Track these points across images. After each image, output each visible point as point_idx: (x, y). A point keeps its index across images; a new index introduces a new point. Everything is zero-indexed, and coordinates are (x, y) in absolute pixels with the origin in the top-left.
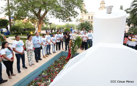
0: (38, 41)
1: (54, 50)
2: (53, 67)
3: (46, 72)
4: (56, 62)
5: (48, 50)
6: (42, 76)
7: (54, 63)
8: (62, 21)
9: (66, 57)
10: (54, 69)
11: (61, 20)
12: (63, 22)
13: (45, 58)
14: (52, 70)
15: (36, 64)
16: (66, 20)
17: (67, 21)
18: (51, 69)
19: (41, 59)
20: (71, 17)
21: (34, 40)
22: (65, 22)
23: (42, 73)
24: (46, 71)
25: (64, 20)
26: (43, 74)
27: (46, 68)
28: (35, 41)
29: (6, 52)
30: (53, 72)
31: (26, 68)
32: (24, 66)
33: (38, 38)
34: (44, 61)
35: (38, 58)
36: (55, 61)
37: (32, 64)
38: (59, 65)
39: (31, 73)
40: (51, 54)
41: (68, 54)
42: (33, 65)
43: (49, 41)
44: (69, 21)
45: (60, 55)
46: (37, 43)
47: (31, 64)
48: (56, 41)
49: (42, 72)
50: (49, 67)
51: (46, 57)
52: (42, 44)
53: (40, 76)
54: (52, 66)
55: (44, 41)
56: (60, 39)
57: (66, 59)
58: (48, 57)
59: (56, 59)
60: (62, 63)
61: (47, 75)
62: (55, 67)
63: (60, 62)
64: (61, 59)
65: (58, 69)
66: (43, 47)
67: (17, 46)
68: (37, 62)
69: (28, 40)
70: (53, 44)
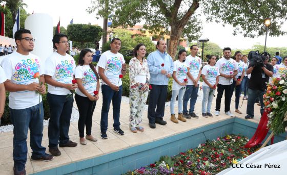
0: (163, 65)
1: (208, 109)
2: (195, 155)
3: (173, 164)
4: (207, 144)
5: (189, 102)
6: (159, 170)
7: (200, 146)
8: (245, 32)
9: (245, 140)
10: (200, 163)
11: (241, 29)
12: (245, 35)
13: (177, 123)
14: (190, 163)
15: (148, 130)
16: (258, 31)
17: (260, 34)
18: (189, 160)
19: (164, 123)
20: (278, 21)
21: (152, 62)
22: (253, 36)
23: (161, 161)
24: (173, 159)
25: (250, 30)
26: (163, 164)
27: (173, 151)
28: (154, 65)
29: (85, 74)
30: (193, 170)
31: (121, 133)
32: (117, 126)
33: (163, 57)
34: (170, 129)
35: (156, 118)
36: (207, 141)
37: (138, 126)
38: (216, 156)
39: (130, 148)
40: (197, 117)
41: (255, 130)
42: (138, 132)
43: (195, 74)
44: (271, 34)
45: (223, 129)
46: (159, 70)
47: (135, 126)
48: (217, 79)
49: (161, 159)
50: (182, 153)
51: (179, 121)
52: (173, 77)
53: (152, 166)
54: (193, 152)
55: (180, 69)
56: (234, 77)
57: (247, 147)
58: (185, 121)
59: (209, 135)
60: (228, 154)
61: (174, 170)
62: (204, 158)
63: (223, 148)
64: (226, 141)
65: (212, 165)
66: (176, 88)
67: (110, 65)
68: (153, 127)
69: (135, 58)
70: (207, 85)
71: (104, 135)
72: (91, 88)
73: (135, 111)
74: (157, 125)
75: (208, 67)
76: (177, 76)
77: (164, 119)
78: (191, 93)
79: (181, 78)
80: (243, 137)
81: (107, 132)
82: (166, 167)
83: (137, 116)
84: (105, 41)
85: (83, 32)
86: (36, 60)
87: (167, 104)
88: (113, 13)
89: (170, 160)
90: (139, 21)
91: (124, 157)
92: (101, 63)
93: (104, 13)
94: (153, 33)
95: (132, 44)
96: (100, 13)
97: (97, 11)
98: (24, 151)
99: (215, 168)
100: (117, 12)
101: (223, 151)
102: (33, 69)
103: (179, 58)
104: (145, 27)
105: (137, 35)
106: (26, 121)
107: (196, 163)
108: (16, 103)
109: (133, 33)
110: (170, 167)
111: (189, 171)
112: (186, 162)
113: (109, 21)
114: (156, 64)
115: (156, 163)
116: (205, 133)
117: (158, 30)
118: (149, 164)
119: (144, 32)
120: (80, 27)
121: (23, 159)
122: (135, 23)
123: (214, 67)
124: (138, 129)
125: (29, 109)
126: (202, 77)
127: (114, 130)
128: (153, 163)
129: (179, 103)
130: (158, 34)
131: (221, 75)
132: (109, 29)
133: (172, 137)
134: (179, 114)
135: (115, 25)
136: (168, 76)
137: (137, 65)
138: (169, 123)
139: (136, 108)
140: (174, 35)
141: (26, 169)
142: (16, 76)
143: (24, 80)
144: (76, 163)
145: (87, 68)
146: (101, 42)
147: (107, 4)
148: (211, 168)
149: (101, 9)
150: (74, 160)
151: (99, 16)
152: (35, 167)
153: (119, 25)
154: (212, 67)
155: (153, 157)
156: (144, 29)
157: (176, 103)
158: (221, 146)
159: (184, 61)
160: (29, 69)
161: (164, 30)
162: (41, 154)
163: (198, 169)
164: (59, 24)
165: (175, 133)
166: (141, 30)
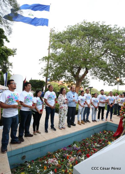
0: (74, 96)
1: (95, 118)
2: (90, 141)
3: (80, 145)
4: (95, 135)
5: (86, 115)
6: (73, 148)
7: (92, 136)
9: (113, 133)
10: (93, 145)
13: (81, 125)
14: (88, 145)
15: (67, 128)
19: (75, 125)
24: (79, 143)
26: (75, 145)
27: (79, 139)
29: (37, 101)
30: (89, 148)
31: (55, 130)
32: (52, 127)
34: (78, 128)
35: (71, 123)
38: (100, 141)
39: (59, 137)
40: (90, 122)
41: (117, 128)
42: (63, 129)
45: (102, 128)
46: (72, 100)
47: (61, 126)
48: (98, 103)
49: (74, 143)
50: (84, 140)
51: (82, 124)
53: (70, 146)
54: (89, 139)
55: (82, 100)
57: (114, 136)
58: (84, 124)
59: (96, 131)
60: (106, 140)
61: (80, 148)
62: (94, 142)
63: (103, 137)
64: (104, 134)
65: (98, 145)
66: (80, 108)
67: (50, 97)
68: (69, 127)
69: (61, 95)
70: (93, 107)
71: (46, 131)
72: (40, 107)
73: (62, 119)
74: (71, 126)
75: (94, 98)
76: (80, 103)
77: (75, 123)
78: (87, 110)
79: (82, 104)
80: (112, 131)
81: (48, 130)
82: (76, 147)
83: (62, 122)
84: (46, 87)
85: (36, 84)
86: (17, 94)
87: (76, 116)
88: (50, 75)
89: (78, 143)
90: (62, 79)
91: (57, 142)
92: (46, 97)
93: (46, 75)
94: (68, 84)
95: (58, 89)
96: (45, 75)
97: (43, 74)
98: (7, 139)
99: (100, 147)
100: (52, 75)
101: (103, 138)
102: (16, 98)
103: (81, 95)
104: (64, 81)
105: (61, 85)
106: (10, 123)
107: (91, 145)
108: (6, 114)
109: (59, 84)
110: (78, 147)
111: (88, 149)
112: (86, 144)
113: (48, 79)
114: (70, 97)
115: (71, 145)
116: (94, 130)
117: (70, 83)
118: (68, 145)
119: (64, 84)
120: (35, 81)
121: (6, 143)
122: (60, 79)
123: (96, 98)
124: (62, 128)
125: (12, 117)
126: (91, 103)
127: (51, 128)
128: (70, 145)
129: (81, 115)
130: (70, 84)
131: (100, 102)
132: (48, 82)
133: (78, 132)
134: (82, 120)
135: (51, 80)
136: (76, 103)
137: (63, 97)
138: (77, 125)
139: (62, 118)
140: (77, 85)
141: (7, 148)
142: (8, 101)
143: (11, 103)
144: (33, 145)
145: (38, 98)
146: (44, 88)
147: (48, 71)
148: (98, 147)
149: (45, 73)
150: (32, 143)
151: (44, 76)
152: (12, 147)
153: (53, 80)
154: (96, 99)
155: (70, 142)
156: (64, 82)
157: (80, 116)
158: (102, 136)
159: (83, 96)
160: (14, 98)
161: (73, 83)
162: (16, 140)
163: (92, 147)
164: (25, 80)
165: (80, 129)
166: (62, 83)
